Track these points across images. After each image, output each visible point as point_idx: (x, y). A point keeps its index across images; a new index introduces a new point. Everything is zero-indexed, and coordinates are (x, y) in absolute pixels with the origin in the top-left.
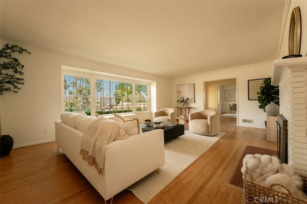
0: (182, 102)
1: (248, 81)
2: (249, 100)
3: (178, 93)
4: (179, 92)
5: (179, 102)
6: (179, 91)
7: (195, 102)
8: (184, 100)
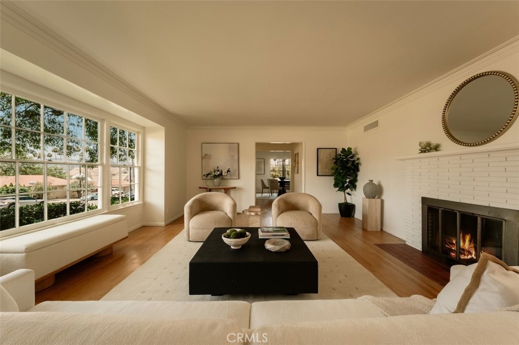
0: (215, 177)
1: (318, 149)
2: (318, 175)
3: (202, 158)
4: (205, 157)
5: (209, 177)
6: (206, 155)
7: (239, 178)
8: (223, 174)
